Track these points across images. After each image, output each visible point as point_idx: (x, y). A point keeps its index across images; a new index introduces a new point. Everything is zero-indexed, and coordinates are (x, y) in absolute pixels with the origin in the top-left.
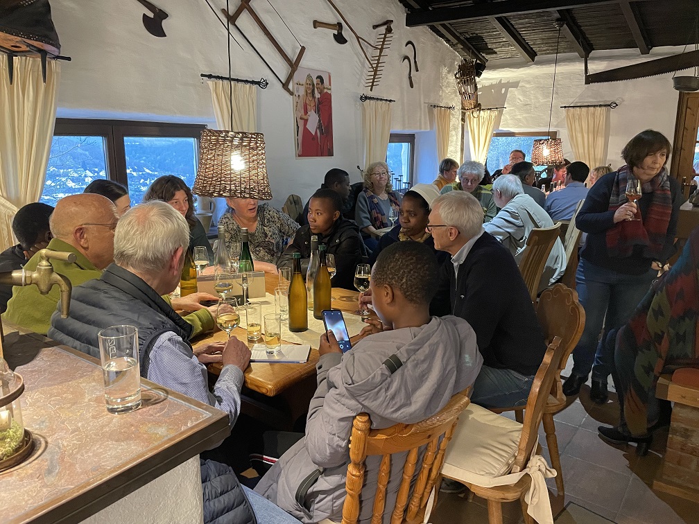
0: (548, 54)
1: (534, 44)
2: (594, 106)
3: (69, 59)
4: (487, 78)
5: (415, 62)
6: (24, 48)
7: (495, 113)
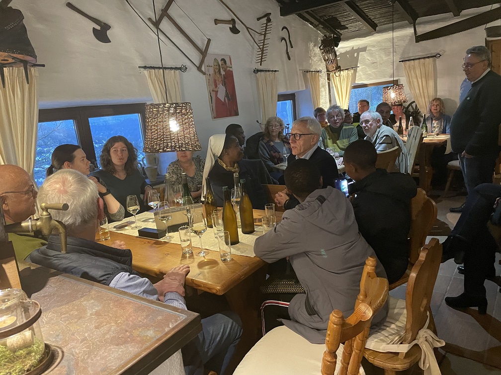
0: (386, 24)
1: (375, 18)
2: (424, 58)
3: (43, 66)
4: (343, 47)
5: (290, 41)
6: (11, 60)
7: (351, 72)
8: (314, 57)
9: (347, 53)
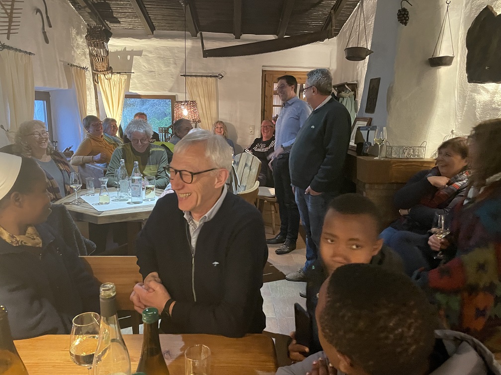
1: (155, 19)
2: (207, 76)
5: (48, 17)
7: (125, 77)
8: (77, 48)
9: (117, 53)
